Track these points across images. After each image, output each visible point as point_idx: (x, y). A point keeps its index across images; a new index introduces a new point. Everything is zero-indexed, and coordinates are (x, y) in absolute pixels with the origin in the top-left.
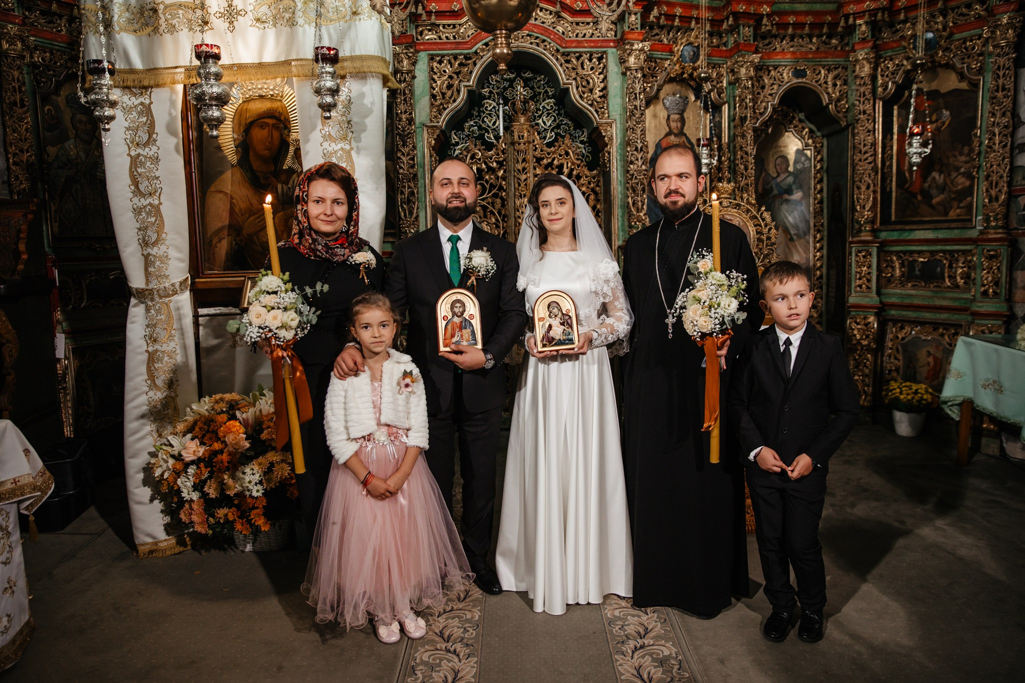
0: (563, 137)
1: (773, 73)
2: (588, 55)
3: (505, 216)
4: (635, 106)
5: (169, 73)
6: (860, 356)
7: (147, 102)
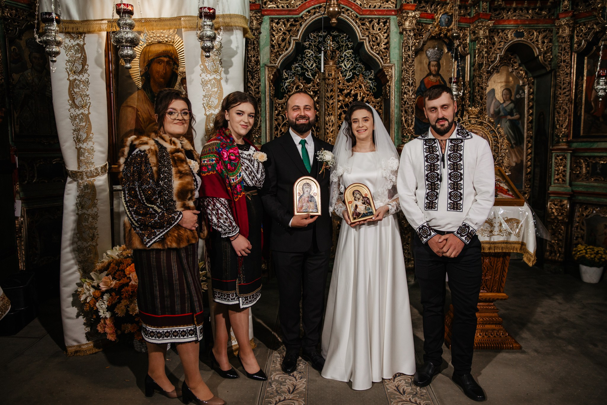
0: (358, 75)
1: (501, 34)
2: (377, 20)
3: (318, 128)
4: (409, 55)
5: (97, 24)
6: (556, 226)
7: (82, 43)
